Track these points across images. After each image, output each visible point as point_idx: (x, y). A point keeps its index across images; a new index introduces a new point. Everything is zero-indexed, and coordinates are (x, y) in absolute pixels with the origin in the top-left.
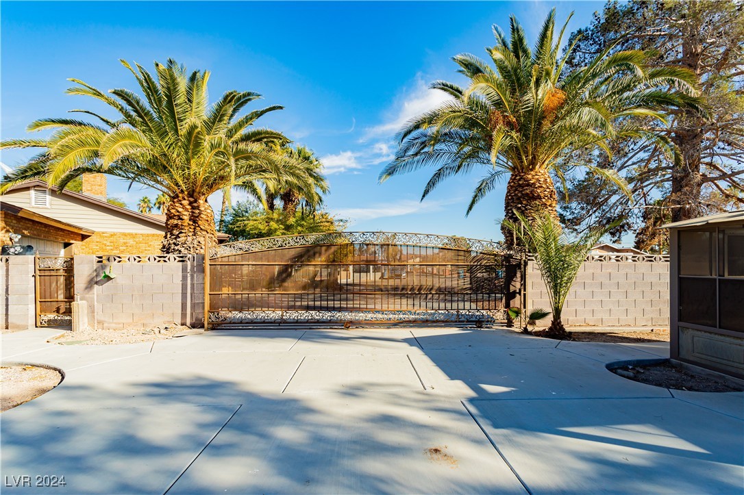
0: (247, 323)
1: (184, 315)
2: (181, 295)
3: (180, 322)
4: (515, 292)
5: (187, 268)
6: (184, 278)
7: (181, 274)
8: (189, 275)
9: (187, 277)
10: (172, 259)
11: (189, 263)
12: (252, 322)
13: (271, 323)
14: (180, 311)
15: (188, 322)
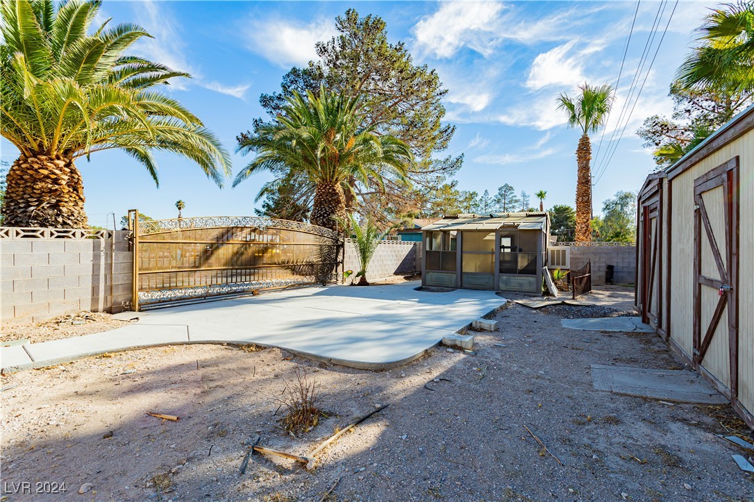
0: (176, 300)
1: (95, 300)
2: (91, 277)
3: (89, 309)
4: (339, 262)
5: (100, 245)
6: (96, 257)
7: (91, 252)
8: (102, 254)
9: (100, 255)
10: (78, 235)
11: (102, 240)
12: (181, 299)
13: (199, 297)
14: (90, 297)
15: (101, 306)
